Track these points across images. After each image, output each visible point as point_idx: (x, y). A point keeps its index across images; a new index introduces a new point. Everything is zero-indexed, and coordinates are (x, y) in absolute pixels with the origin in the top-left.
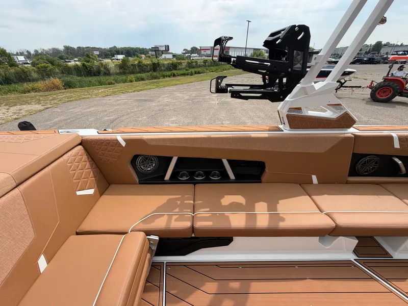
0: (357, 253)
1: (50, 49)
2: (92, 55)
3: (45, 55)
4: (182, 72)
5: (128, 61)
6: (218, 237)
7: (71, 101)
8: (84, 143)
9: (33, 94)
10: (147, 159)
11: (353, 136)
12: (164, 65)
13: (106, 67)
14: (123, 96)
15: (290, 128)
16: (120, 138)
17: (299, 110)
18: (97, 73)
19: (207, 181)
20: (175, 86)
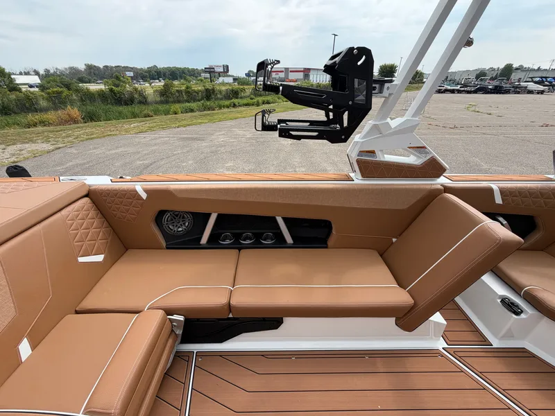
0: (447, 340)
1: (66, 69)
2: (123, 77)
3: (59, 76)
4: (245, 101)
5: (172, 86)
6: (264, 318)
7: (92, 139)
8: (91, 194)
9: (40, 129)
10: (177, 216)
11: (442, 188)
12: (220, 92)
13: (141, 94)
14: (163, 133)
15: (363, 176)
16: (139, 188)
17: (372, 154)
18: (130, 101)
19: (257, 245)
20: (234, 121)
